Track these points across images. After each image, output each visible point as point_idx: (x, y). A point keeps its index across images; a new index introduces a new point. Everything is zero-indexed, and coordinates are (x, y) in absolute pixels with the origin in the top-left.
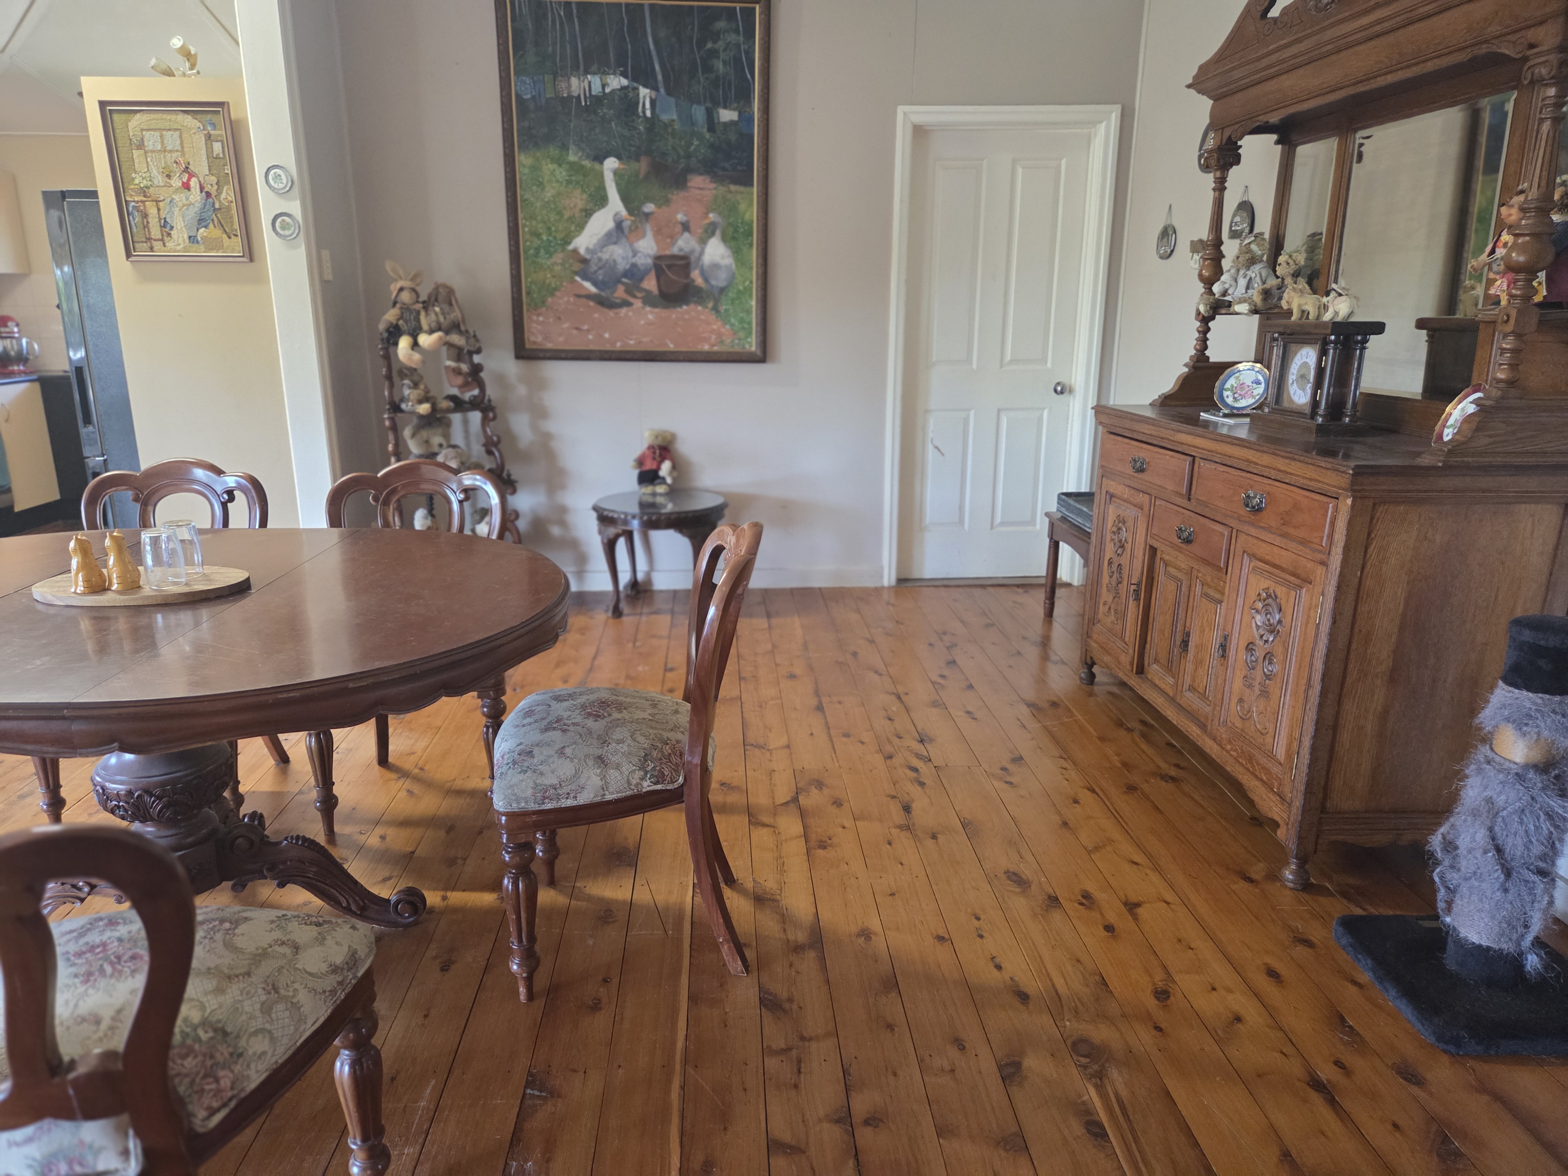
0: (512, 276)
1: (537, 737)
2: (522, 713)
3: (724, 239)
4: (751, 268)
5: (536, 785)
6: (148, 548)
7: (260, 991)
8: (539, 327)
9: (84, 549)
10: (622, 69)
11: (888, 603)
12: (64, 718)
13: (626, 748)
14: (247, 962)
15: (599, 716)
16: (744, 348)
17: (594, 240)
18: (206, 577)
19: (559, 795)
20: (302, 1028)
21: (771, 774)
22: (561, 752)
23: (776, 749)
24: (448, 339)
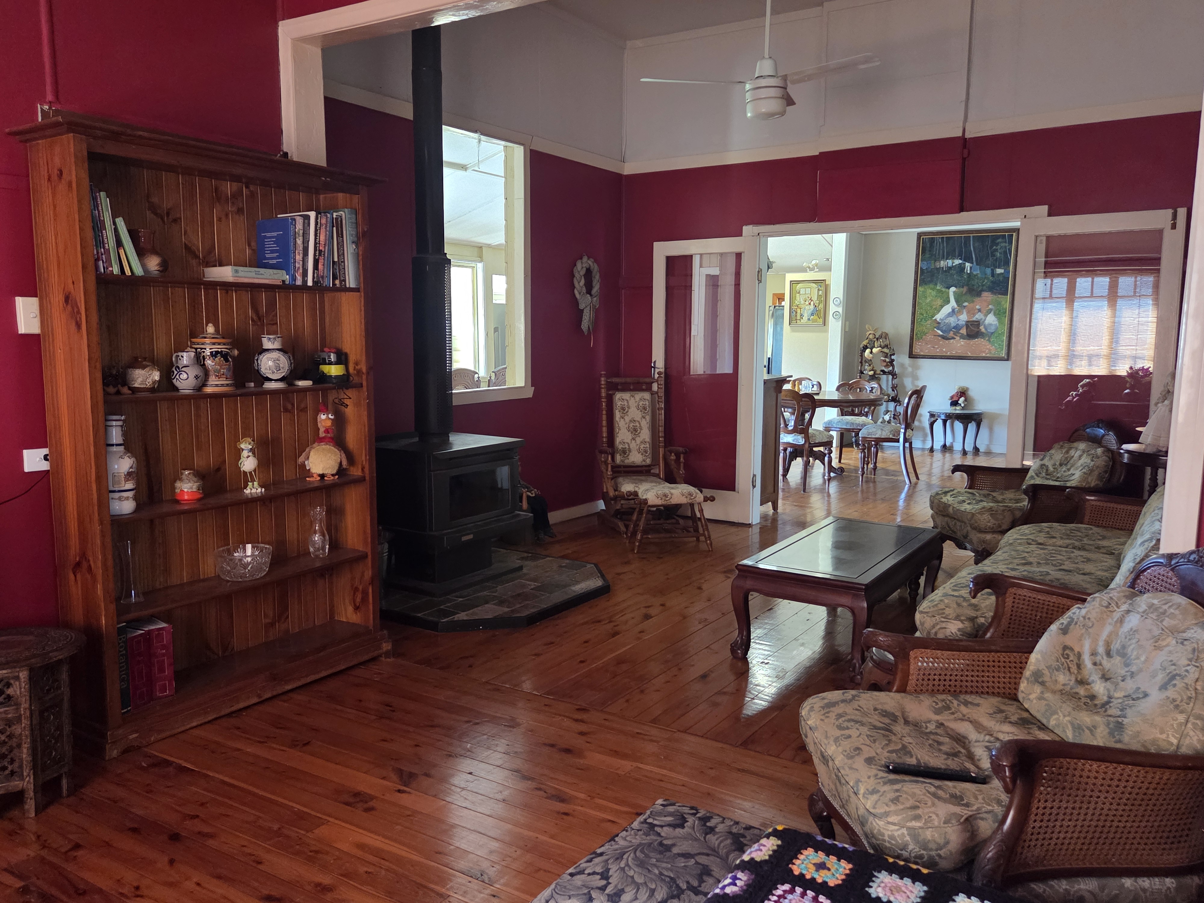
3: (995, 314)
8: (919, 347)
10: (960, 257)
16: (1000, 355)
17: (943, 316)
24: (883, 350)
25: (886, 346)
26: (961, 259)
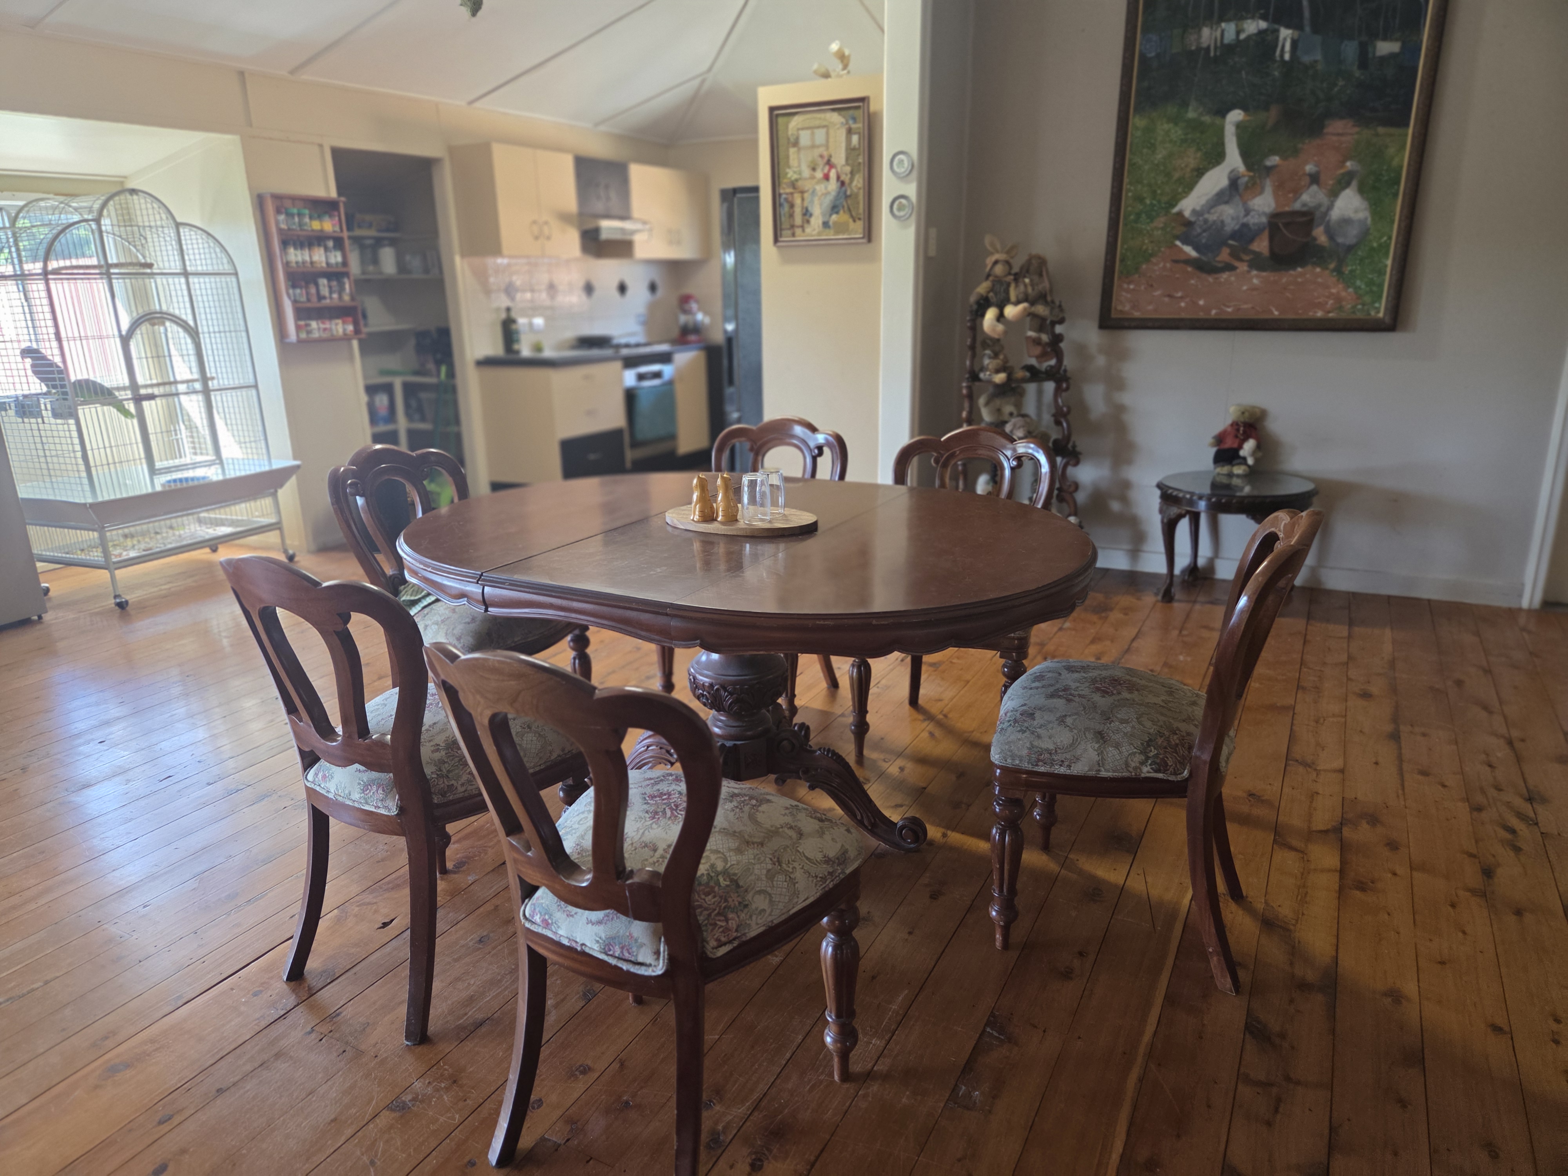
0: (1108, 243)
1: (1040, 700)
2: (1032, 677)
3: (1361, 191)
4: (1393, 222)
5: (1032, 746)
6: (746, 489)
7: (768, 859)
8: (1129, 296)
9: (703, 486)
10: (1262, 11)
11: (1523, 629)
12: (667, 615)
13: (1129, 729)
14: (762, 834)
15: (1107, 693)
16: (1369, 314)
17: (1203, 201)
18: (785, 517)
19: (1053, 759)
20: (796, 900)
21: (1313, 796)
22: (1062, 720)
23: (1325, 771)
24: (1033, 309)
25: (1042, 298)
26: (1264, 18)
